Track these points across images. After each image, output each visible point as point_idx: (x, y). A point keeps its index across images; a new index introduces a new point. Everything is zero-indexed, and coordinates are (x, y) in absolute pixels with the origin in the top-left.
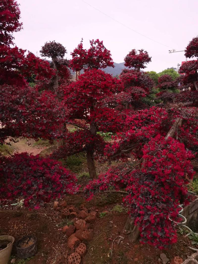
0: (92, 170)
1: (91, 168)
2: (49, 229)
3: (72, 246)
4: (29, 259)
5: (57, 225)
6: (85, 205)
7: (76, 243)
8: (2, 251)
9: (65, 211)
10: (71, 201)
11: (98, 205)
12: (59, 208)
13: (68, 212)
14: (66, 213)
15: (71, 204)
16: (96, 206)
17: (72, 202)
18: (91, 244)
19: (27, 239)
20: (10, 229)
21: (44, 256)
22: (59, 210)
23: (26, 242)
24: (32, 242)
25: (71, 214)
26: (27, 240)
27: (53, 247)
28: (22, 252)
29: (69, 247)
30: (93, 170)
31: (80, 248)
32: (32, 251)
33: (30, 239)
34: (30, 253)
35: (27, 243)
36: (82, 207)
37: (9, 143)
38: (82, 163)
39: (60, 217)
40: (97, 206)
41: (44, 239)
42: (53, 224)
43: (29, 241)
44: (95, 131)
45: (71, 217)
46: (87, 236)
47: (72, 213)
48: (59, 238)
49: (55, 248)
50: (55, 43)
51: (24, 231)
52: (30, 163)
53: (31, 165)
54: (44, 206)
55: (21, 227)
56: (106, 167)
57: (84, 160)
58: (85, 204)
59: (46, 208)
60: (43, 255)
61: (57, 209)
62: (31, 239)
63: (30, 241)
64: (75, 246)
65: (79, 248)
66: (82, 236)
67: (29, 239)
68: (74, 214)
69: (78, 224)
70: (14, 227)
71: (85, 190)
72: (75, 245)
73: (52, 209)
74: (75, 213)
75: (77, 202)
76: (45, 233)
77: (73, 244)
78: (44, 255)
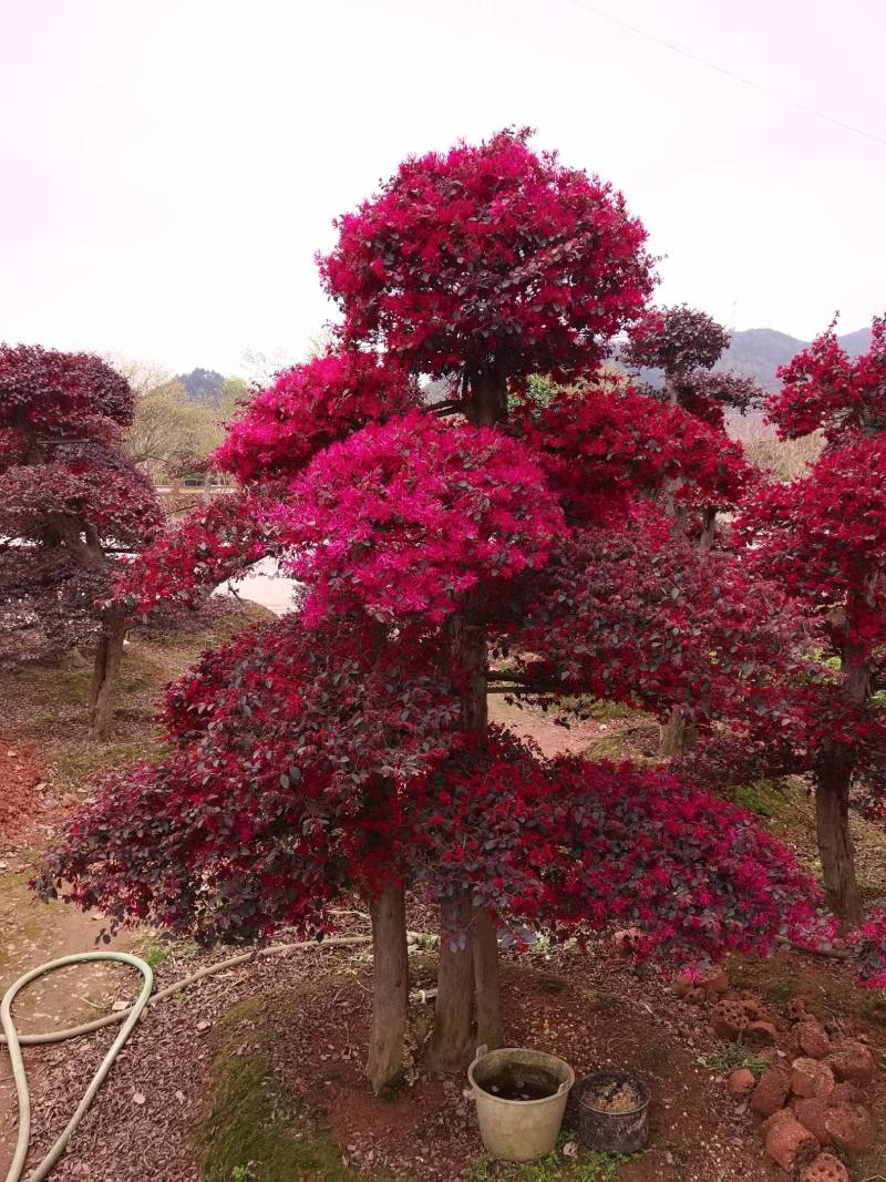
0: (837, 858)
1: (835, 848)
2: (677, 1068)
3: (788, 1157)
4: (626, 1160)
5: (701, 1060)
6: (806, 1004)
7: (804, 1148)
8: (543, 1103)
9: (728, 1011)
10: (746, 974)
11: (866, 1016)
12: (699, 994)
13: (740, 1015)
14: (734, 1018)
15: (744, 987)
16: (859, 1019)
17: (750, 980)
18: (867, 1170)
19: (610, 1083)
20: (532, 1035)
21: (674, 1163)
22: (699, 1000)
23: (607, 1094)
24: (625, 1099)
25: (756, 1030)
26: (610, 1087)
27: (702, 1139)
28: (600, 1125)
29: (770, 1156)
30: (842, 857)
31: (822, 1170)
32: (636, 1134)
33: (619, 1086)
34: (629, 1139)
35: (609, 1099)
36: (794, 1010)
37: (564, 719)
38: (769, 817)
39: (710, 1030)
40: (862, 1017)
41: (667, 1101)
42: (687, 1052)
43: (614, 1092)
44: (863, 691)
45: (754, 1042)
46: (848, 1130)
47: (756, 1025)
48: (720, 1113)
49: (711, 1148)
50: (687, 314)
51: (585, 1052)
52: (653, 806)
53: (658, 811)
54: (634, 974)
55: (569, 1034)
56: (878, 848)
57: (777, 803)
58: (807, 998)
59: (640, 979)
60: (670, 1161)
61: (691, 996)
62: (625, 1086)
63: (621, 1094)
64: (797, 1157)
65: (815, 1169)
66: (827, 1127)
67: (615, 1084)
68: (766, 1032)
69: (803, 1074)
70: (543, 1029)
71: (860, 943)
72: (800, 1154)
73: (666, 990)
74: (769, 1027)
75: (771, 981)
76: (666, 1077)
77: (793, 1146)
78: (673, 1158)
